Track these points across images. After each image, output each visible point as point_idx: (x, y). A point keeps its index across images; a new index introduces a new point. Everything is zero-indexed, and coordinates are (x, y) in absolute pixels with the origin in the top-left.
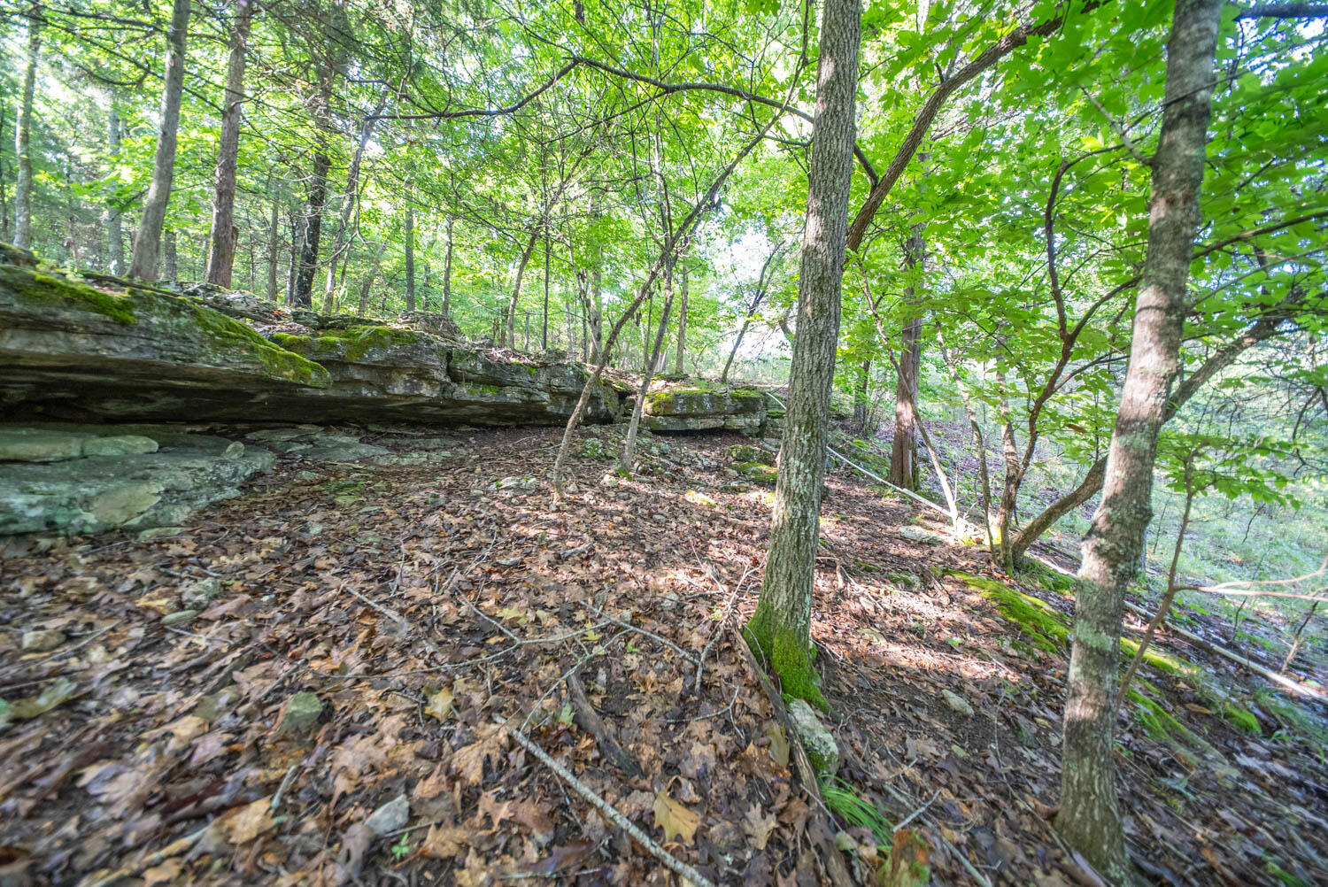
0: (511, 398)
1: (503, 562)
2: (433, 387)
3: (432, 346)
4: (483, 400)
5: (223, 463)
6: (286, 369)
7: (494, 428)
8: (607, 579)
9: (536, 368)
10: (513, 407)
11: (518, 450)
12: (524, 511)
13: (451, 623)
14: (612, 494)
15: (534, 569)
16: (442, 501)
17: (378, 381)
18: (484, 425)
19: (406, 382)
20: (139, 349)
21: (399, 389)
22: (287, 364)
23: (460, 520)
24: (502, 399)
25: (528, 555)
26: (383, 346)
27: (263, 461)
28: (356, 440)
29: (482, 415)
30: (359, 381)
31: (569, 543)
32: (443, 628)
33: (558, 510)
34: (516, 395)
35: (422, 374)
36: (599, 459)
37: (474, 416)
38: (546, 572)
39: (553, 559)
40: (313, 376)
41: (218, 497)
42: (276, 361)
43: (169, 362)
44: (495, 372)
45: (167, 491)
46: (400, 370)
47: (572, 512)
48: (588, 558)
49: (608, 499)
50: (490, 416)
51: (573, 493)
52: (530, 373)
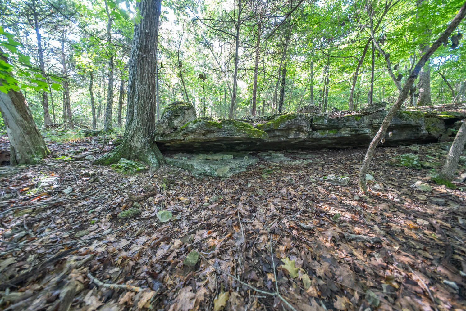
0: (344, 134)
1: (302, 225)
2: (305, 134)
3: (302, 118)
4: (329, 137)
5: (241, 162)
6: (255, 134)
7: (339, 149)
8: (388, 279)
9: (361, 116)
10: (347, 138)
11: (346, 160)
12: (334, 196)
13: (260, 249)
14: (422, 197)
15: (321, 238)
16: (294, 182)
17: (285, 135)
18: (335, 148)
19: (294, 133)
20: (223, 134)
21: (292, 137)
22: (255, 133)
23: (295, 193)
24: (339, 135)
25: (321, 226)
26: (284, 122)
27: (253, 161)
28: (283, 155)
29: (332, 144)
30: (279, 135)
31: (357, 229)
32: (255, 250)
33: (360, 200)
34: (347, 132)
35: (300, 130)
36: (414, 168)
37: (328, 144)
38: (328, 244)
39: (337, 236)
40: (262, 135)
41: (241, 171)
42: (251, 133)
43: (229, 136)
44: (334, 123)
45: (230, 168)
46: (292, 129)
47: (373, 204)
48: (372, 248)
49: (416, 201)
50: (336, 144)
51: (379, 190)
52: (356, 120)
